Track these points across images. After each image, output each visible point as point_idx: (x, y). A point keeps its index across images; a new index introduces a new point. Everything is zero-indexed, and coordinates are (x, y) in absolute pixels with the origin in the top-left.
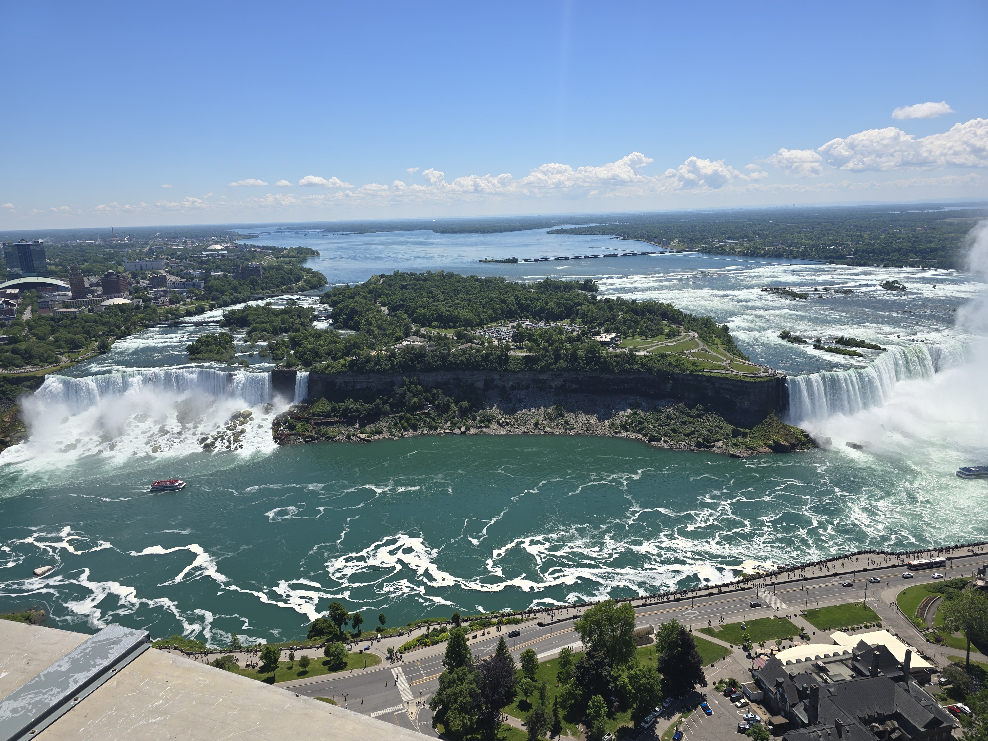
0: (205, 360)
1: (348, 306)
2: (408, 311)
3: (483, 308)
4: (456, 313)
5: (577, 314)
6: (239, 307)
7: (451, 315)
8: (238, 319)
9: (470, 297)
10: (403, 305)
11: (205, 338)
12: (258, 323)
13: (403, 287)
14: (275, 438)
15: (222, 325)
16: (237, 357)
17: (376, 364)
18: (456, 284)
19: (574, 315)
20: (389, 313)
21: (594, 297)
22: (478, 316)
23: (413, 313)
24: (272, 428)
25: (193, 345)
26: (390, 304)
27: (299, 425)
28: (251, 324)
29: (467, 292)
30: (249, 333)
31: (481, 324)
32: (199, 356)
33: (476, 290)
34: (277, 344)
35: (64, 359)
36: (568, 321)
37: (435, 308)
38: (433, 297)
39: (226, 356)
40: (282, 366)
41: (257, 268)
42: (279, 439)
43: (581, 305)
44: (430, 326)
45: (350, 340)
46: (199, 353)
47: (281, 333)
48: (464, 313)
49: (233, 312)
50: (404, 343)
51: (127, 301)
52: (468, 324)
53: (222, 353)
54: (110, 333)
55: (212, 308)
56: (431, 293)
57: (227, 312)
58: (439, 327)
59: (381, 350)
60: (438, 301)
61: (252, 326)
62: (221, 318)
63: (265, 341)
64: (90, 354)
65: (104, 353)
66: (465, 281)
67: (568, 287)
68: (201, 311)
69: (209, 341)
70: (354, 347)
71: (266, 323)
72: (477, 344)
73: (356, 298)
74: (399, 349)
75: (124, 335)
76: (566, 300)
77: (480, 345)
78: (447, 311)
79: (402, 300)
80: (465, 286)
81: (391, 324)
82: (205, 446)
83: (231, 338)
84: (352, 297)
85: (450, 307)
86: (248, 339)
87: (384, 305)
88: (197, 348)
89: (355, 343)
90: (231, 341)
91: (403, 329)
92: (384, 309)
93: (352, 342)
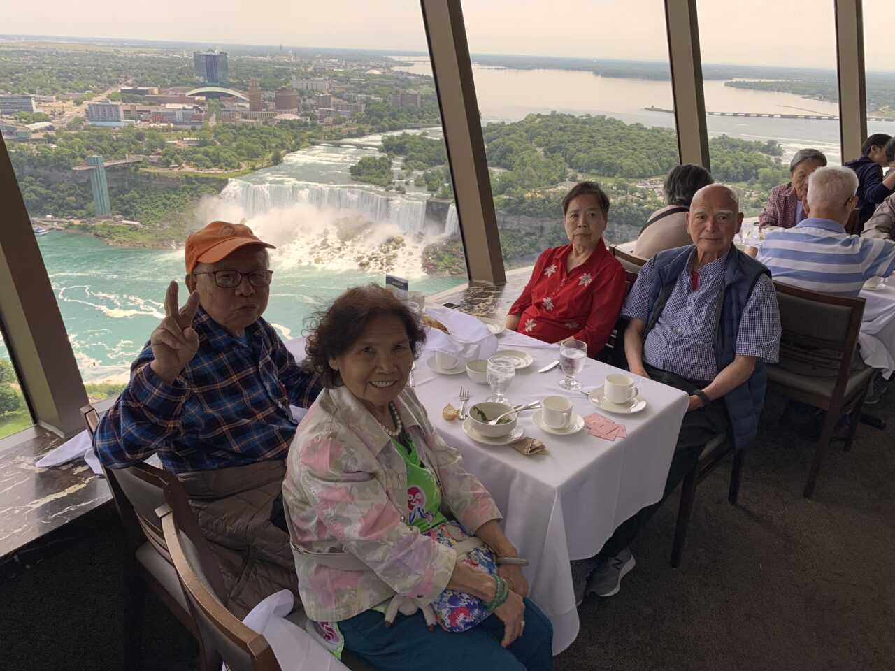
0: (365, 182)
1: (504, 143)
2: (566, 154)
3: (649, 158)
4: (618, 161)
5: (757, 178)
6: (397, 134)
7: (612, 164)
8: (397, 146)
9: (635, 146)
10: (560, 148)
11: (366, 161)
12: (415, 151)
13: (561, 129)
14: (423, 267)
15: (381, 150)
16: (394, 183)
17: (530, 206)
18: (620, 131)
19: (753, 178)
20: (546, 154)
21: (779, 161)
22: (642, 167)
23: (572, 157)
24: (421, 257)
25: (355, 167)
26: (547, 145)
27: (447, 257)
28: (408, 151)
29: (632, 140)
30: (406, 161)
31: (643, 176)
32: (360, 177)
33: (642, 140)
34: (433, 175)
35: (244, 166)
36: (744, 184)
37: (596, 154)
38: (594, 142)
39: (384, 180)
40: (436, 197)
41: (415, 96)
42: (428, 268)
43: (764, 167)
44: (587, 172)
45: (505, 178)
46: (360, 175)
47: (435, 165)
48: (627, 163)
49: (392, 138)
50: (560, 188)
51: (298, 118)
52: (630, 175)
53: (381, 177)
54: (283, 146)
55: (371, 132)
56: (592, 137)
57: (386, 138)
58: (597, 175)
59: (535, 193)
60: (599, 146)
61: (409, 154)
62: (380, 143)
63: (420, 170)
64: (266, 163)
65: (276, 164)
66: (630, 128)
67: (748, 147)
68: (361, 134)
69: (370, 164)
70: (508, 187)
71: (422, 152)
72: (639, 197)
73: (512, 136)
74: (554, 193)
75: (295, 149)
76: (746, 161)
77: (643, 198)
78: (610, 158)
79: (561, 142)
80: (629, 134)
81: (547, 166)
82: (362, 265)
83: (390, 163)
84: (508, 135)
85: (612, 154)
86: (405, 166)
87: (540, 146)
88: (359, 170)
89: (510, 181)
90: (390, 167)
91: (559, 174)
92: (540, 151)
93: (507, 180)
